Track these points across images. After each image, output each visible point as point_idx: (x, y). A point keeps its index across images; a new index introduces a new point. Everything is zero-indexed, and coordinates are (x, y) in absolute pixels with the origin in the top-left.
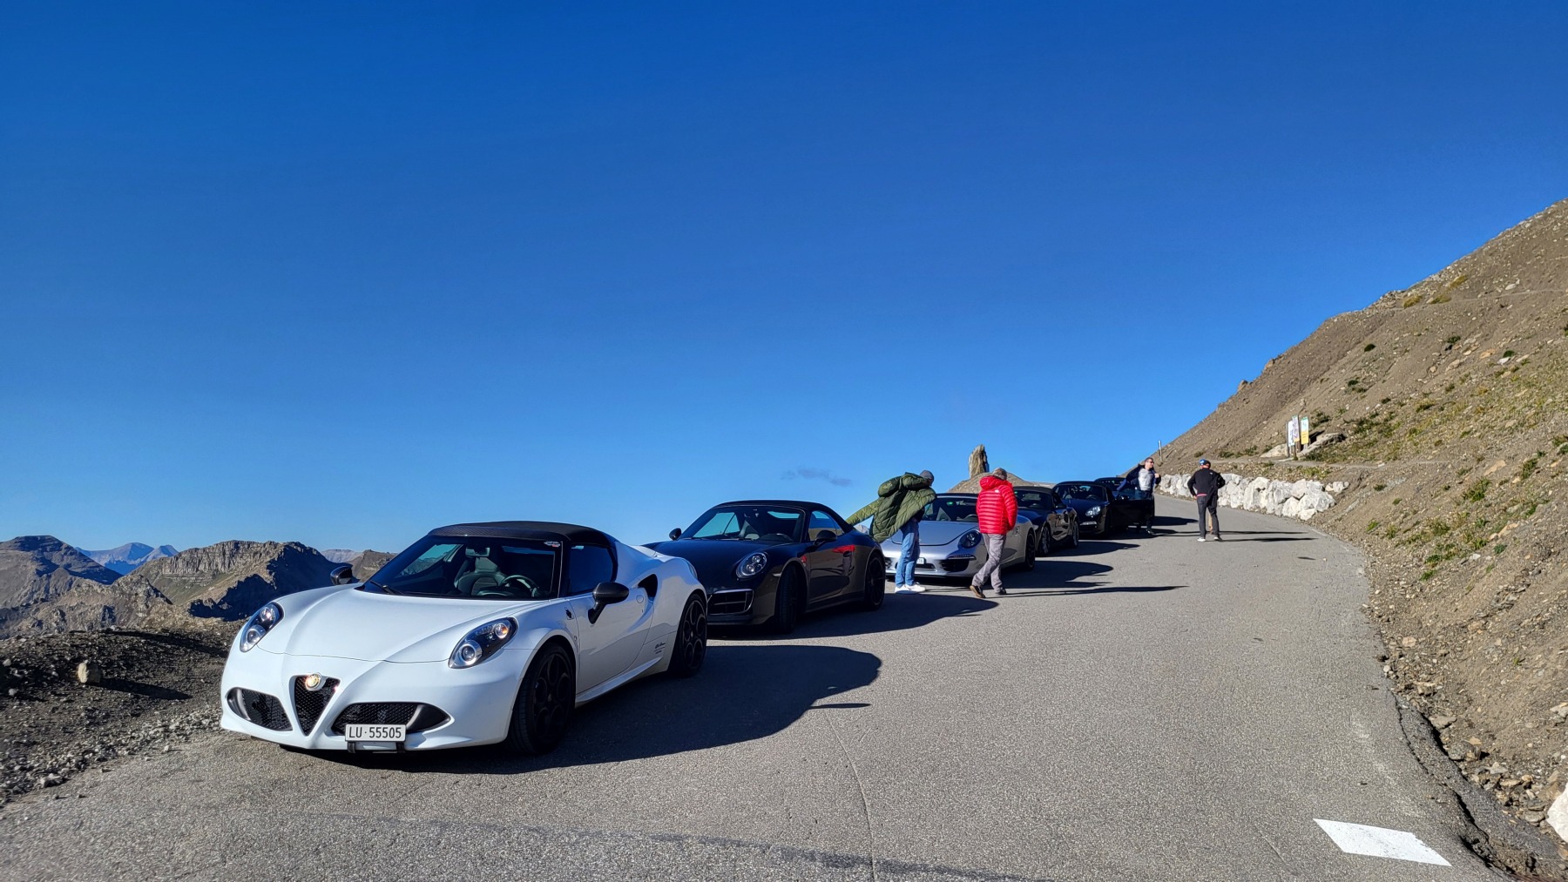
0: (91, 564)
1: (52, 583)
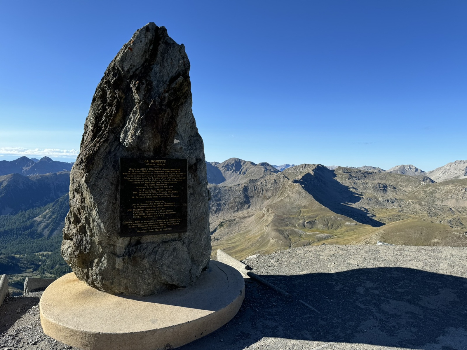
0: (275, 169)
1: (267, 173)
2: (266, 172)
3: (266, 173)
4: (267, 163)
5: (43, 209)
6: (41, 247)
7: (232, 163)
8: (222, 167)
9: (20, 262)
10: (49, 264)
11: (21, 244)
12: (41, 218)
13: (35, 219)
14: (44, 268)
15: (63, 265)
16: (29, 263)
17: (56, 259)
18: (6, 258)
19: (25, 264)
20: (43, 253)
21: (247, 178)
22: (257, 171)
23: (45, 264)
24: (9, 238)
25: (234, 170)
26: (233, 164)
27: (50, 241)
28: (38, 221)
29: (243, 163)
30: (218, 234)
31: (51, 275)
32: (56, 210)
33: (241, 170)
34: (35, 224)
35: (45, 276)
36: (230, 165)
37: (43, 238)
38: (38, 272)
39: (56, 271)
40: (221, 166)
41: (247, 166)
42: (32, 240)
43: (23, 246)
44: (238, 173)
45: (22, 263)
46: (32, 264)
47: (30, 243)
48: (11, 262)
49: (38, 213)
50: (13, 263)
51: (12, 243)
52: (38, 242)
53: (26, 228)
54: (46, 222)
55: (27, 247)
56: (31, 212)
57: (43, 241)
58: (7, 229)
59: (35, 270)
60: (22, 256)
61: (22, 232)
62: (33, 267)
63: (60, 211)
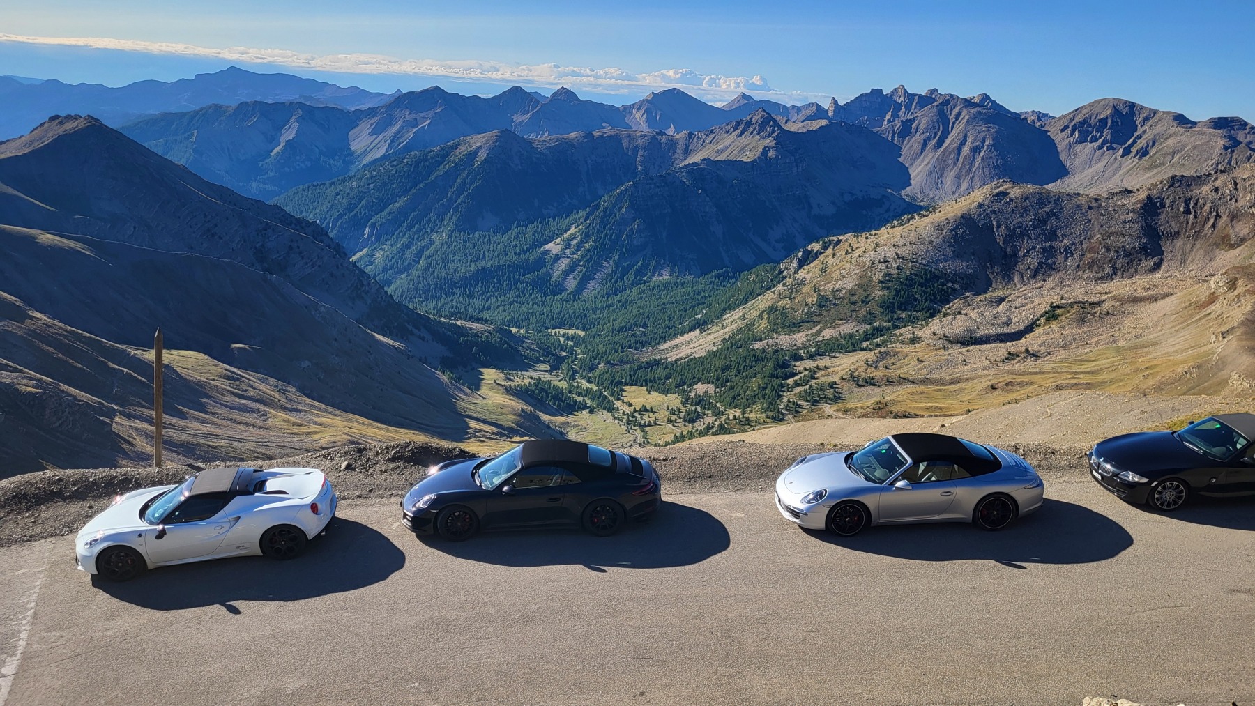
1: (1234, 157)
2: (1232, 152)
3: (1229, 156)
4: (1240, 120)
5: (563, 224)
6: (562, 315)
7: (1101, 117)
8: (1062, 131)
9: (524, 345)
10: (584, 359)
11: (519, 305)
12: (560, 247)
13: (548, 247)
14: (574, 367)
15: (614, 365)
16: (541, 351)
17: (598, 350)
18: (496, 332)
19: (533, 350)
20: (567, 331)
21: (1150, 168)
22: (1195, 147)
23: (576, 358)
24: (494, 287)
25: (1104, 142)
26: (1104, 121)
27: (579, 305)
28: (554, 253)
29: (1142, 116)
30: (1040, 341)
31: (590, 386)
32: (594, 229)
33: (1131, 141)
34: (547, 261)
35: (578, 385)
36: (1092, 122)
37: (564, 295)
38: (562, 373)
39: (602, 378)
40: (1060, 125)
41: (1157, 129)
42: (541, 296)
43: (524, 309)
44: (1121, 151)
45: (529, 348)
46: (548, 353)
47: (538, 305)
48: (506, 343)
49: (554, 233)
50: (510, 346)
51: (499, 299)
52: (554, 305)
53: (528, 268)
54: (572, 256)
55: (532, 313)
56: (539, 230)
57: (565, 302)
58: (489, 266)
59: (554, 367)
60: (522, 331)
61: (520, 276)
62: (551, 361)
63: (602, 232)
